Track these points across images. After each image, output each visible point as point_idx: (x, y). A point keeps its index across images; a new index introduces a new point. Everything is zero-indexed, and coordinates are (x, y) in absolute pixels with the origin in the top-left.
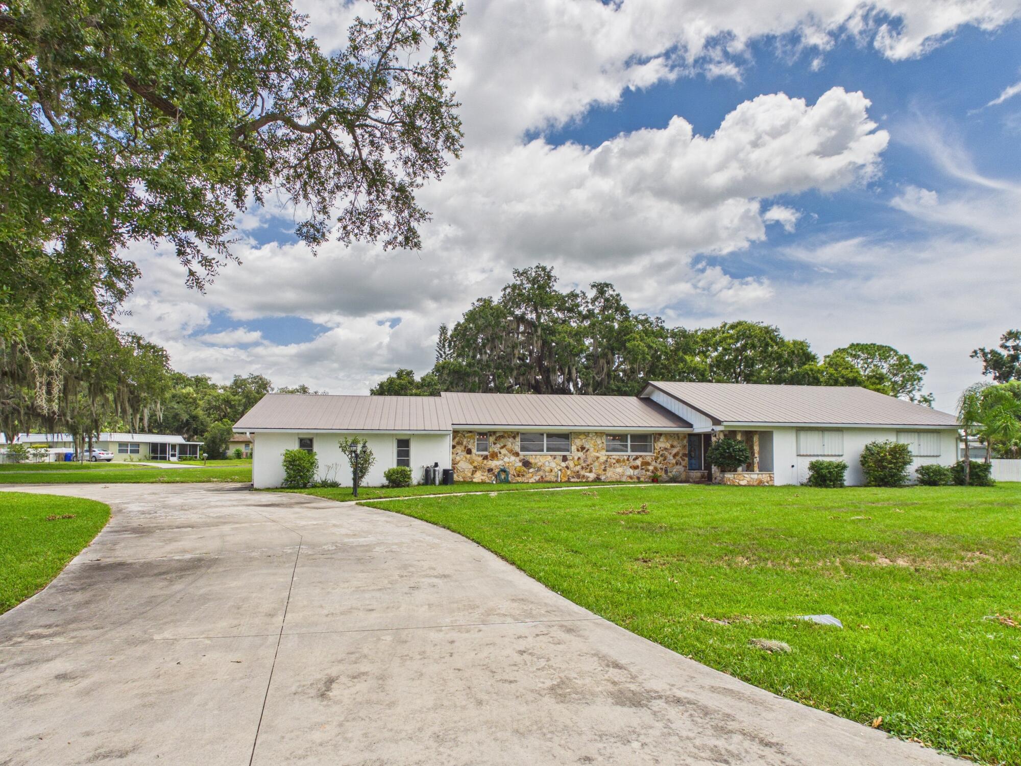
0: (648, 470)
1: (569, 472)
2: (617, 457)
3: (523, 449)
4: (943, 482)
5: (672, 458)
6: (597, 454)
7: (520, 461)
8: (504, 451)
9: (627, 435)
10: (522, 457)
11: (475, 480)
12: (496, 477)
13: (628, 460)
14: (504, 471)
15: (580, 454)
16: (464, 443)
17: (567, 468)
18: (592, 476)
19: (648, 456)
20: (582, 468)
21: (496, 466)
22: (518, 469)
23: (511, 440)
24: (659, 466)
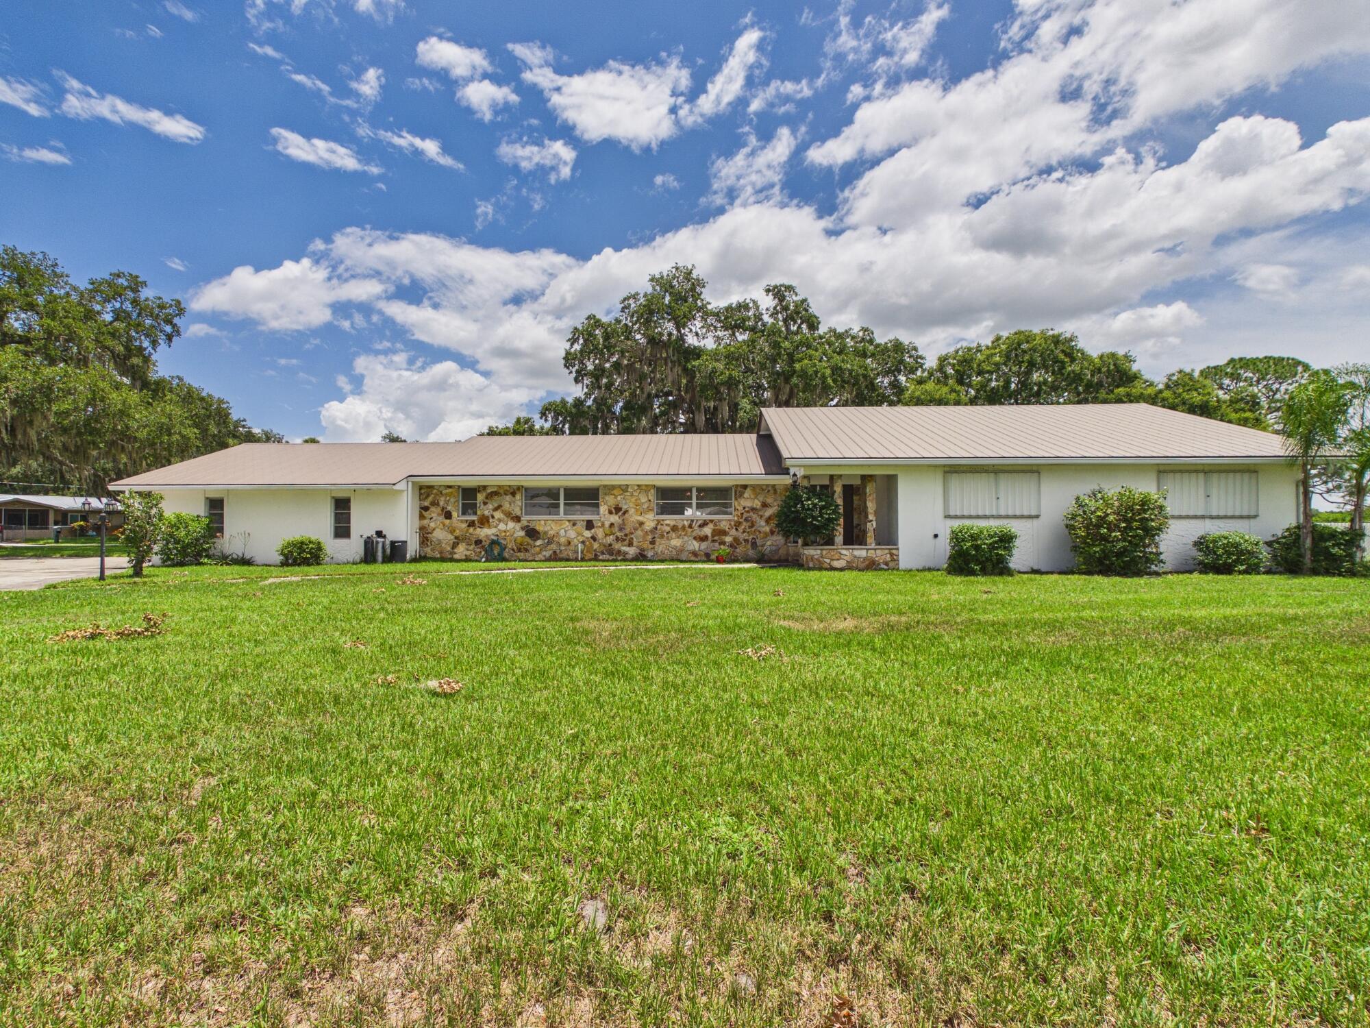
0: (723, 543)
1: (596, 545)
2: (672, 523)
3: (529, 511)
4: (1242, 568)
5: (763, 523)
6: (641, 518)
7: (522, 529)
8: (498, 515)
9: (690, 490)
10: (525, 523)
11: (456, 556)
12: (486, 551)
13: (690, 526)
14: (499, 543)
15: (615, 519)
16: (442, 503)
17: (594, 538)
18: (632, 551)
19: (724, 521)
20: (617, 539)
21: (487, 536)
22: (519, 541)
23: (508, 498)
24: (742, 536)
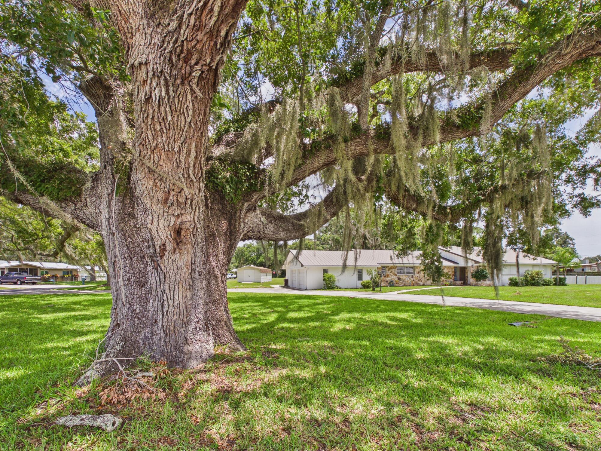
1: (414, 282)
3: (398, 273)
7: (397, 278)
8: (391, 274)
12: (389, 284)
14: (392, 282)
15: (418, 275)
18: (422, 283)
20: (418, 280)
21: (389, 280)
22: (396, 281)
23: (394, 269)
